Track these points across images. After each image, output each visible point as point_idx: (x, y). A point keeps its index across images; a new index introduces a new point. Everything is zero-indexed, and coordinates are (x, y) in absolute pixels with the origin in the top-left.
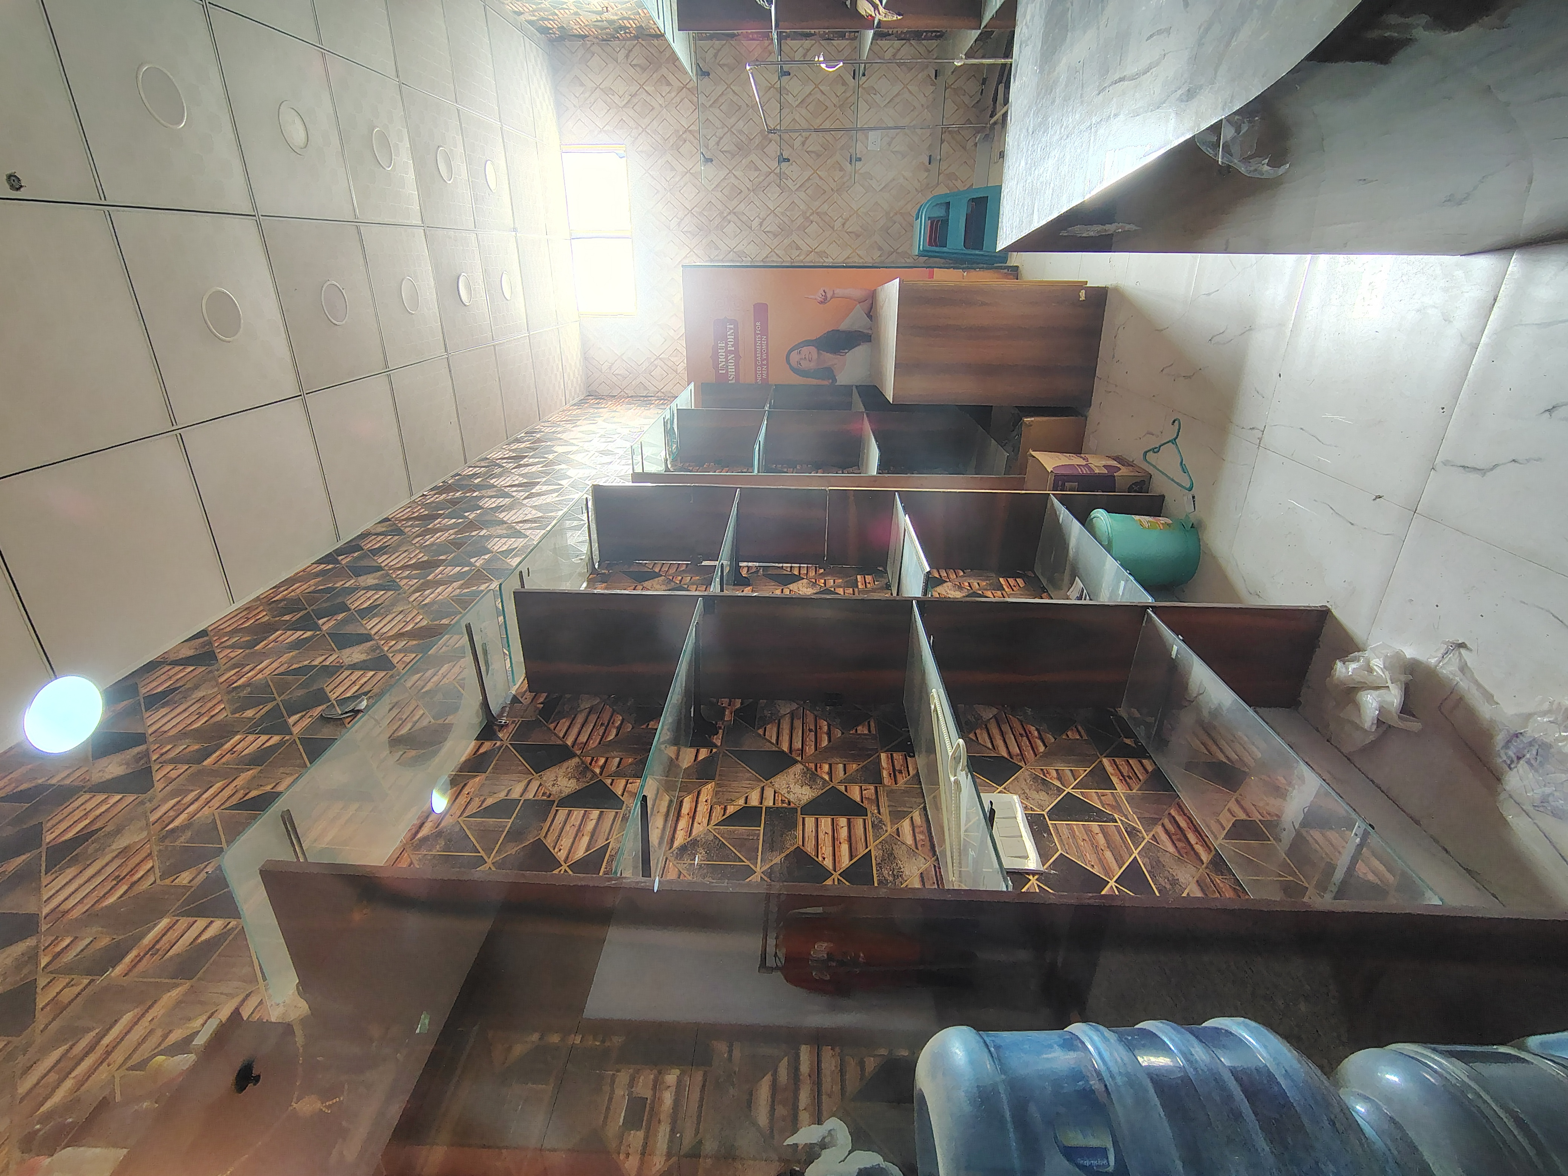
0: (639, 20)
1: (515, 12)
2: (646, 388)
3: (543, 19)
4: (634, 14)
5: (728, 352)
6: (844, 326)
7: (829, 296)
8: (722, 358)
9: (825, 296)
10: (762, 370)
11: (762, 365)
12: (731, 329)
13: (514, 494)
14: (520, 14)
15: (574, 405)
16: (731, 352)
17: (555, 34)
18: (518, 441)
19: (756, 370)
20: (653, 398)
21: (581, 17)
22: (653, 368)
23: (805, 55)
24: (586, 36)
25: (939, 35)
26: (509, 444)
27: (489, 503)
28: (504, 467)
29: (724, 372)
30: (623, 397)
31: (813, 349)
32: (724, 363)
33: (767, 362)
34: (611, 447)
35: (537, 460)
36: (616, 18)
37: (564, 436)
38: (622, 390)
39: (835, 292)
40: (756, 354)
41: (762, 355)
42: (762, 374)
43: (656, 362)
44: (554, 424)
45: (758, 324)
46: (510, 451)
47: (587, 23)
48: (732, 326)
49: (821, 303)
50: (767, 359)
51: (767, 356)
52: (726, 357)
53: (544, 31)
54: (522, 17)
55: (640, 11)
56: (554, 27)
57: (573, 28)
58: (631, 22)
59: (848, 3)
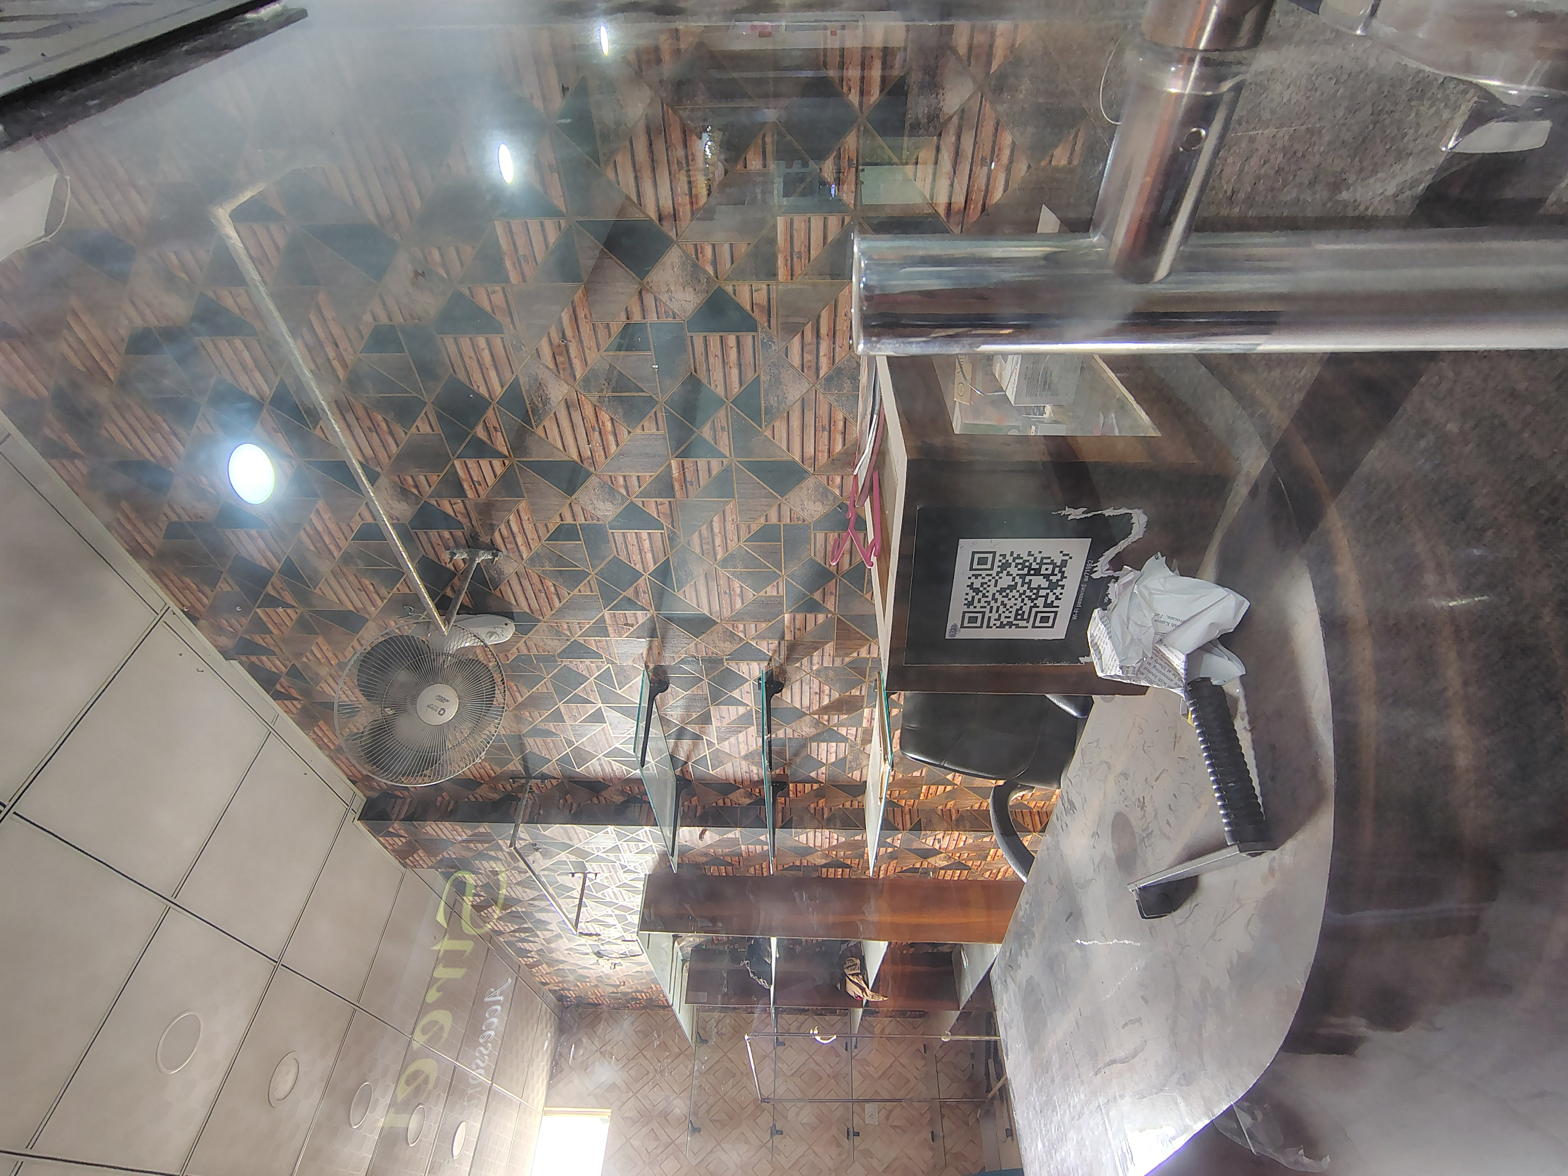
0: (651, 993)
1: (542, 983)
3: (563, 989)
4: (648, 988)
14: (546, 984)
17: (571, 1001)
21: (599, 990)
23: (799, 1028)
24: (599, 1005)
25: (923, 1014)
36: (630, 991)
47: (603, 994)
53: (561, 998)
54: (547, 987)
55: (653, 986)
56: (572, 996)
57: (589, 998)
58: (643, 994)
59: (839, 986)
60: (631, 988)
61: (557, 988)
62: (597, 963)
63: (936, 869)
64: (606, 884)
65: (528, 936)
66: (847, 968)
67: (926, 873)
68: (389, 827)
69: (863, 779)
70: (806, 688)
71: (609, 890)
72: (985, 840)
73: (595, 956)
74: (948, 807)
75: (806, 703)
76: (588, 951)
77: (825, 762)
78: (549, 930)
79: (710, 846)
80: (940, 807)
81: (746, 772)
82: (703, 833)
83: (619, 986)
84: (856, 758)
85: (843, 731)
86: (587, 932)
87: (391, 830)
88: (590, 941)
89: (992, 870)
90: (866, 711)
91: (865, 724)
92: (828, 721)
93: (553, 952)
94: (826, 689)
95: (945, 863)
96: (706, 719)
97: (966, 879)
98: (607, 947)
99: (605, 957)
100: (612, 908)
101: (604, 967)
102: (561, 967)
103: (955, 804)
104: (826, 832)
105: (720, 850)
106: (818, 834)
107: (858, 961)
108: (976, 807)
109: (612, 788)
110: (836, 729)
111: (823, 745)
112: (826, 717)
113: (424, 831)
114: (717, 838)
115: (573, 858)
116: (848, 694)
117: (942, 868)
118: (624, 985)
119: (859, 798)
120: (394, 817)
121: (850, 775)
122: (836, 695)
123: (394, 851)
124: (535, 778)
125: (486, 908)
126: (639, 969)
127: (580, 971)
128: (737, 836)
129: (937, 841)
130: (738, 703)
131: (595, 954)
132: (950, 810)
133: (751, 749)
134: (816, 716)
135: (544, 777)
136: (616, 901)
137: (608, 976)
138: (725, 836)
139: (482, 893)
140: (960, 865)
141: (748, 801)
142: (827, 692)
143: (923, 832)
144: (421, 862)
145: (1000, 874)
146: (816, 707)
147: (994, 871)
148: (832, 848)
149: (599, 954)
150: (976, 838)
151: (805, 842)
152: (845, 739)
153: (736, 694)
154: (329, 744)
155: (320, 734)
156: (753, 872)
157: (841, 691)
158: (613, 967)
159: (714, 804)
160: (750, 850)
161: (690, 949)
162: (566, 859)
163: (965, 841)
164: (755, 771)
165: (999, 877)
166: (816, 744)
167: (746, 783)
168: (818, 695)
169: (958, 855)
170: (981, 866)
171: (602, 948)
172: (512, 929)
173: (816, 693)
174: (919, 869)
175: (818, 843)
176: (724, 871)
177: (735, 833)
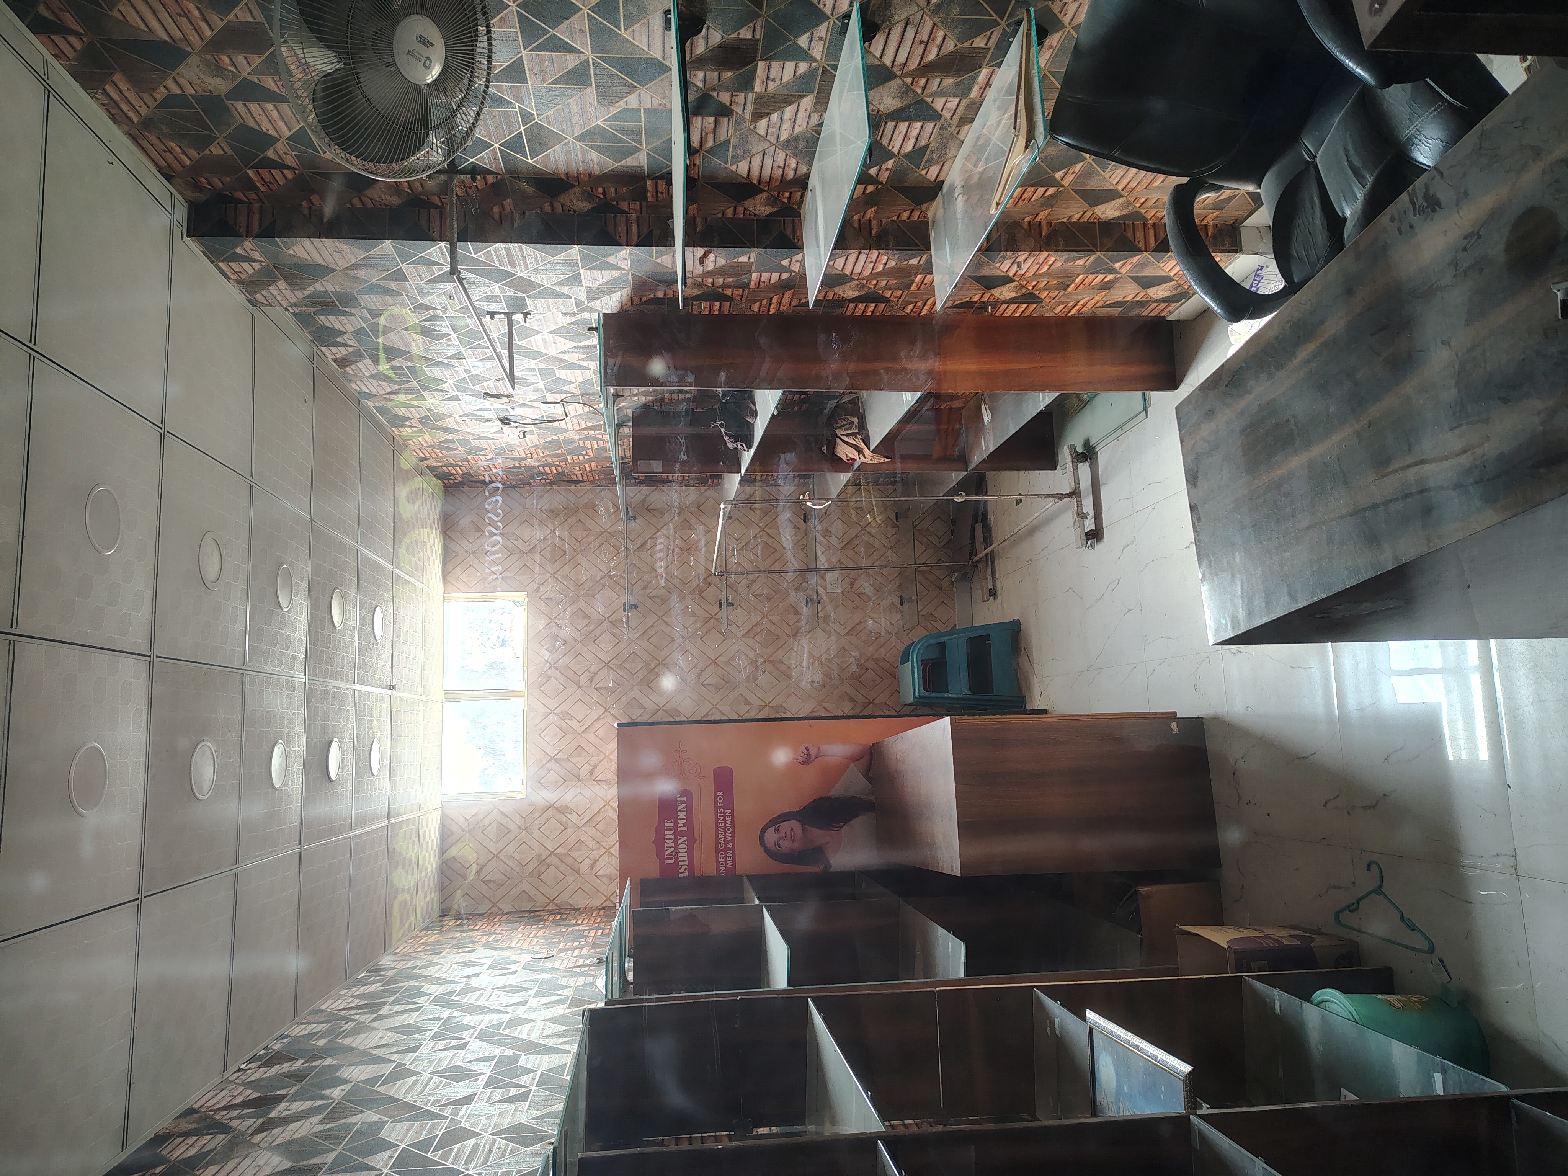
0: (564, 466)
1: (420, 458)
2: (531, 899)
3: (449, 465)
4: (560, 461)
5: (677, 834)
6: (836, 791)
7: (813, 752)
8: (669, 843)
9: (809, 754)
10: (726, 856)
11: (726, 850)
12: (682, 802)
13: (395, 1057)
14: (424, 459)
15: (426, 929)
16: (682, 834)
17: (455, 479)
18: (362, 983)
19: (718, 858)
20: (542, 913)
21: (496, 464)
22: (543, 869)
24: (491, 482)
25: (897, 481)
26: (349, 987)
27: (356, 1073)
28: (355, 1020)
29: (672, 861)
30: (497, 915)
31: (795, 825)
32: (673, 849)
33: (734, 845)
34: (513, 980)
35: (403, 1007)
36: (537, 464)
37: (431, 971)
38: (495, 905)
39: (821, 749)
40: (717, 834)
41: (725, 836)
42: (726, 861)
43: (548, 860)
44: (405, 957)
45: (720, 794)
46: (357, 997)
47: (499, 469)
48: (684, 799)
49: (803, 763)
50: (733, 841)
51: (733, 837)
52: (676, 841)
53: (444, 476)
54: (425, 463)
55: (568, 457)
56: (458, 473)
57: (480, 475)
58: (553, 468)
59: (824, 449)
60: (539, 461)
61: (440, 464)
62: (501, 432)
63: (996, 303)
64: (536, 328)
65: (410, 400)
66: (840, 427)
67: (982, 308)
68: (236, 247)
69: (941, 178)
70: (910, 33)
71: (538, 337)
72: (1078, 262)
73: (500, 423)
74: (1038, 219)
75: (901, 58)
76: (490, 417)
77: (896, 152)
78: (442, 391)
79: (710, 274)
80: (1027, 219)
81: (779, 167)
82: (705, 255)
83: (525, 459)
84: (944, 146)
85: (938, 104)
86: (494, 392)
87: (239, 250)
88: (497, 403)
89: (1067, 303)
90: (984, 72)
91: (974, 93)
92: (924, 88)
93: (442, 419)
94: (940, 35)
95: (1013, 295)
96: (746, 84)
97: (1030, 315)
98: (518, 411)
99: (513, 424)
100: (536, 361)
101: (511, 435)
102: (449, 437)
103: (1049, 214)
104: (875, 253)
105: (722, 280)
106: (863, 257)
107: (856, 420)
108: (1075, 218)
109: (577, 190)
110: (929, 100)
111: (903, 126)
112: (923, 81)
113: (291, 252)
114: (722, 262)
115: (509, 292)
116: (967, 44)
117: (1005, 302)
118: (532, 458)
119: (924, 207)
120: (242, 231)
121: (923, 172)
122: (950, 46)
123: (239, 282)
124: (462, 172)
125: (354, 362)
126: (556, 438)
127: (476, 443)
128: (752, 260)
129: (1015, 266)
130: (803, 55)
131: (501, 420)
132: (1040, 222)
133: (797, 130)
134: (909, 80)
135: (474, 171)
136: (546, 352)
137: (511, 447)
138: (736, 260)
139: (350, 343)
140: (1030, 298)
141: (768, 210)
142: (939, 40)
143: (1002, 253)
144: (279, 298)
145: (1076, 308)
146: (913, 65)
147: (1070, 305)
148: (874, 275)
149: (505, 421)
150: (1067, 261)
151: (840, 269)
152: (935, 116)
153: (803, 41)
154: (131, 114)
155: (115, 96)
156: (756, 310)
157: (961, 40)
158: (522, 436)
159: (720, 215)
160: (763, 279)
161: (630, 412)
162: (499, 294)
163: (1051, 265)
164: (793, 166)
165: (1072, 312)
166: (894, 123)
167: (775, 184)
168: (923, 46)
169: (1034, 283)
170: (1056, 299)
171: (512, 412)
172: (390, 390)
173: (922, 42)
174: (976, 302)
175: (858, 270)
176: (717, 307)
177: (747, 257)
